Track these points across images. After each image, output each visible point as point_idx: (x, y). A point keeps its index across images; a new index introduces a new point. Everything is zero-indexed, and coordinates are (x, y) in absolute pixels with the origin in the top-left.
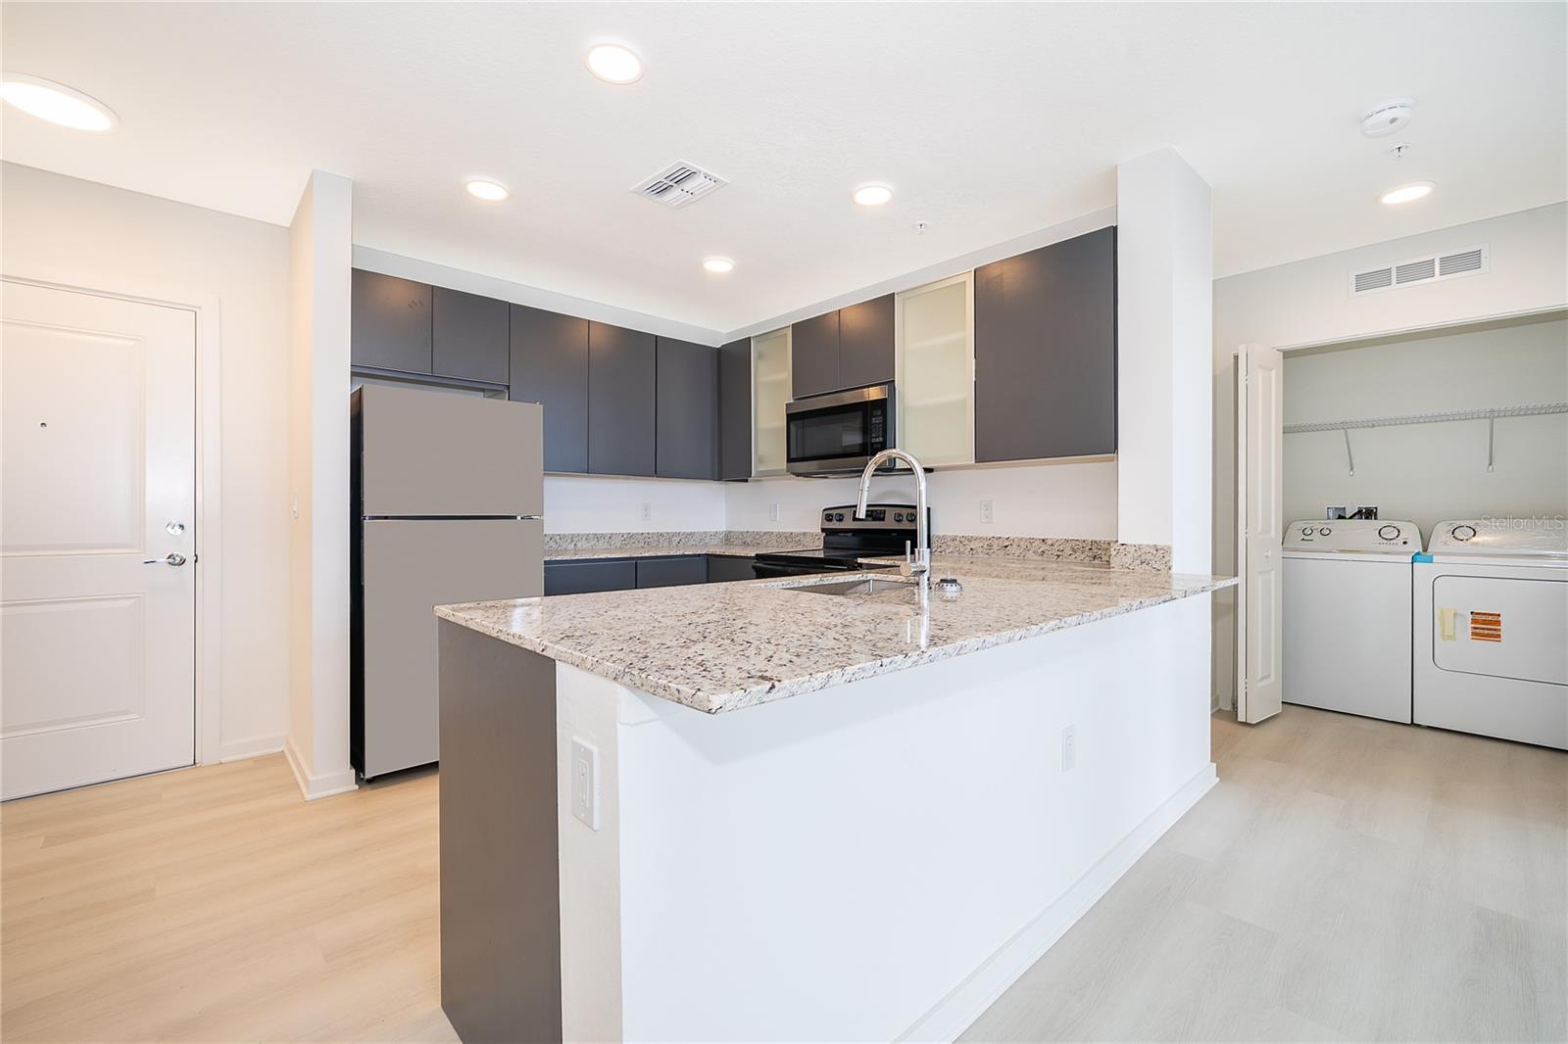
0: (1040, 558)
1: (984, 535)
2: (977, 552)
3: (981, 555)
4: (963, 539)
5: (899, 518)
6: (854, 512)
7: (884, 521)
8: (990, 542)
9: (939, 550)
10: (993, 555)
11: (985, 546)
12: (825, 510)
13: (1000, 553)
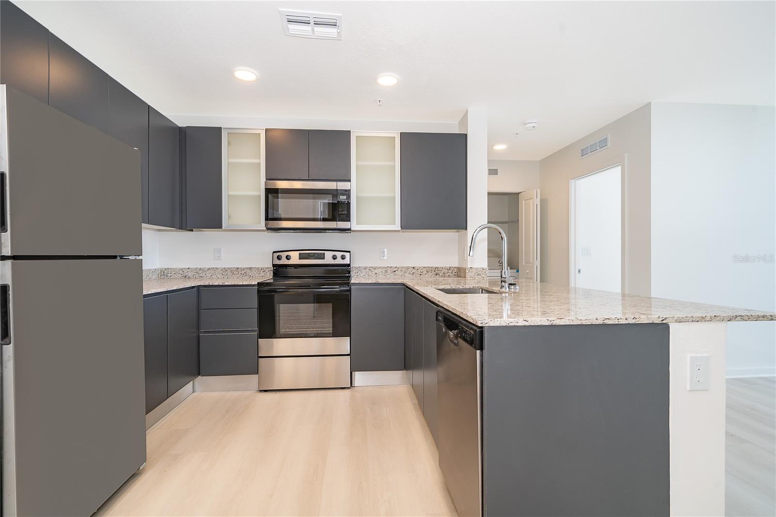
0: (412, 276)
1: (383, 266)
2: (379, 275)
3: (381, 276)
4: (371, 269)
5: (334, 258)
6: (299, 253)
7: (324, 259)
8: (386, 269)
9: (356, 275)
10: (388, 276)
11: (384, 271)
12: (274, 252)
13: (392, 275)
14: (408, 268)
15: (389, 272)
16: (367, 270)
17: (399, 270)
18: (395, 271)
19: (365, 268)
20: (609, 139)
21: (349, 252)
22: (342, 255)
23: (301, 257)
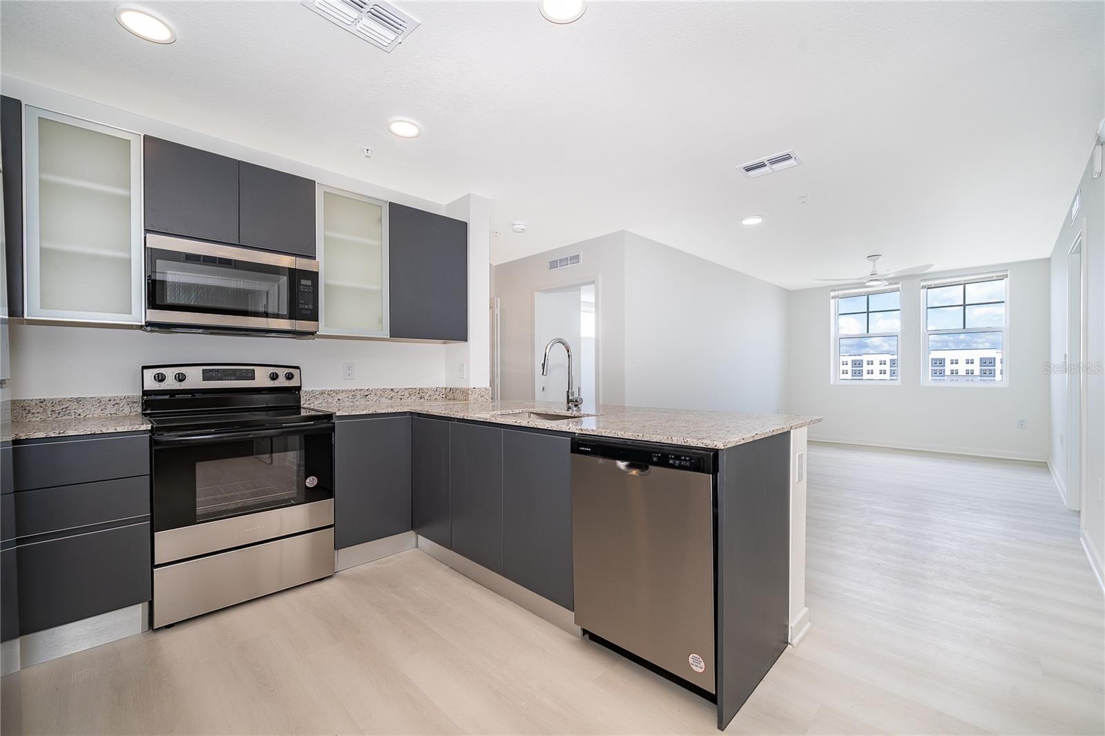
0: (390, 401)
2: (343, 402)
3: (347, 403)
4: (331, 393)
5: (274, 377)
6: (203, 370)
7: (254, 379)
8: (354, 394)
9: (308, 403)
10: (357, 403)
11: (350, 397)
12: (144, 368)
13: (363, 401)
14: (384, 390)
15: (358, 397)
16: (325, 395)
17: (373, 395)
18: (367, 396)
19: (322, 393)
20: (581, 257)
21: (298, 368)
22: (288, 373)
23: (207, 376)
